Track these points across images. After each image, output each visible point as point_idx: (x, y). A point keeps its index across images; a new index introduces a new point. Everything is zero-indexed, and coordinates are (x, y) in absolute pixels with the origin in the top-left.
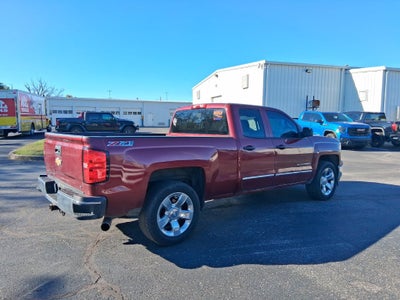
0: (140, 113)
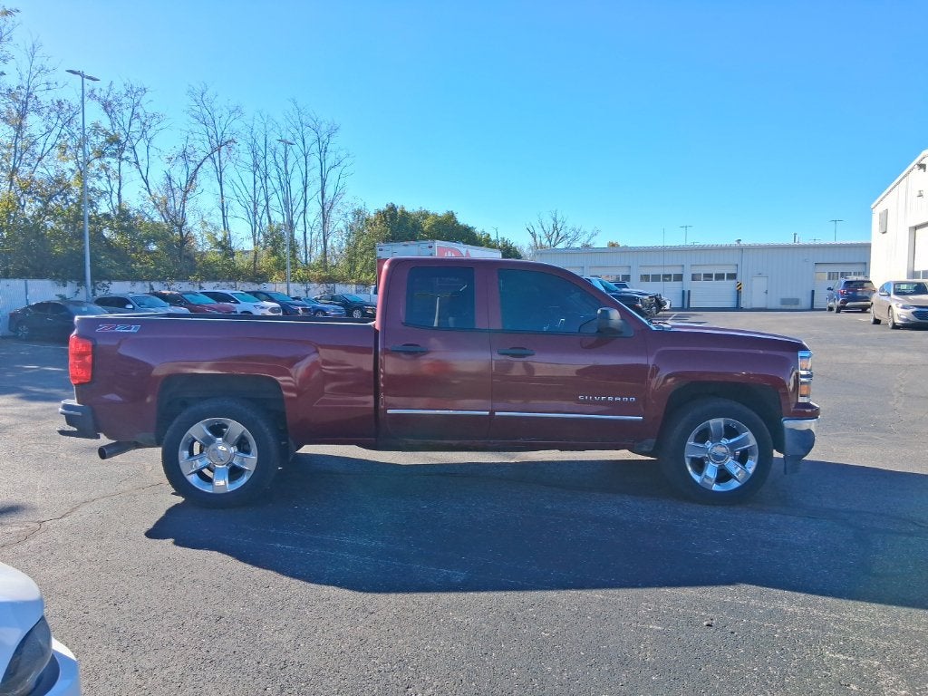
0: (732, 276)
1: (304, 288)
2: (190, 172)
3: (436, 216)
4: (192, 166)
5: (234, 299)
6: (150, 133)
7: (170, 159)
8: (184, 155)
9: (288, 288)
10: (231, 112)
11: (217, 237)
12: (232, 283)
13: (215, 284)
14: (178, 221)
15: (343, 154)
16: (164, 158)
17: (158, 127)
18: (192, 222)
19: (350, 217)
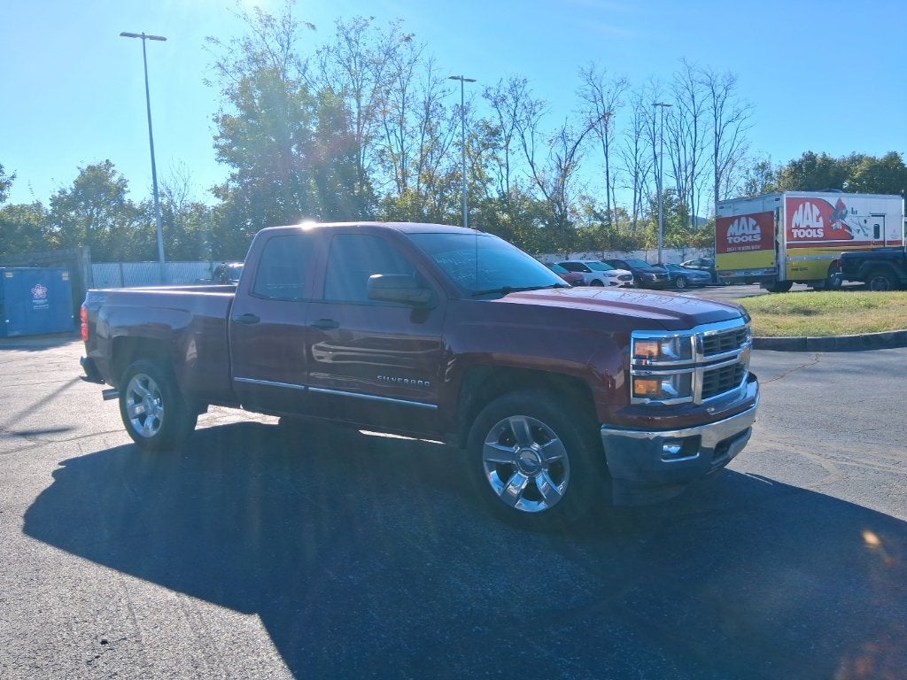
1: (680, 253)
2: (569, 150)
3: (873, 160)
4: (570, 145)
5: (587, 268)
6: (533, 120)
7: (551, 141)
8: (563, 136)
9: (659, 255)
10: (618, 85)
11: (595, 209)
12: (599, 253)
13: (582, 254)
14: (558, 198)
15: (741, 106)
16: (546, 142)
17: (539, 114)
18: (572, 198)
19: (751, 172)
